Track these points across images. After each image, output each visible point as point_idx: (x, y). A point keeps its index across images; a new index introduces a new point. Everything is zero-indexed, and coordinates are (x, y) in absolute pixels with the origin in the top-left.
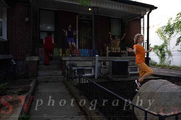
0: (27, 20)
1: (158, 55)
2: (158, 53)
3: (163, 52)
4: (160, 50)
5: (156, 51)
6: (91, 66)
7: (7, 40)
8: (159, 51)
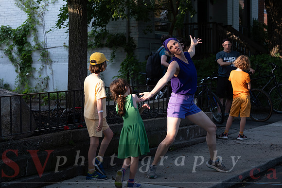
1: (12, 60)
2: (13, 54)
3: (26, 48)
4: (19, 45)
5: (6, 48)
8: (15, 48)
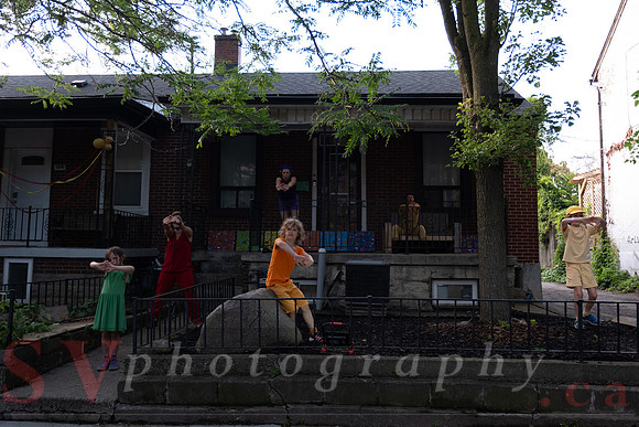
0: (189, 165)
6: (312, 276)
7: (147, 214)
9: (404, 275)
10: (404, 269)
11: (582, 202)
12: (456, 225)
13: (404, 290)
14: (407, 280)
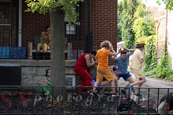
9: (34, 72)
10: (34, 69)
11: (158, 33)
12: (69, 44)
13: (33, 80)
14: (35, 75)
